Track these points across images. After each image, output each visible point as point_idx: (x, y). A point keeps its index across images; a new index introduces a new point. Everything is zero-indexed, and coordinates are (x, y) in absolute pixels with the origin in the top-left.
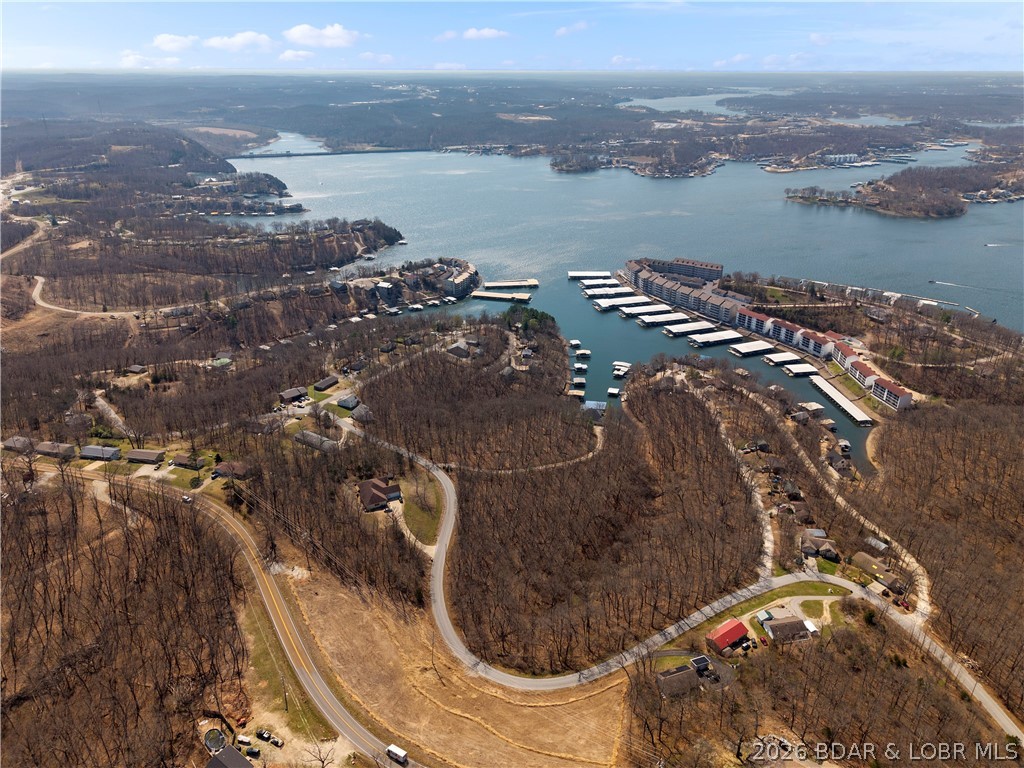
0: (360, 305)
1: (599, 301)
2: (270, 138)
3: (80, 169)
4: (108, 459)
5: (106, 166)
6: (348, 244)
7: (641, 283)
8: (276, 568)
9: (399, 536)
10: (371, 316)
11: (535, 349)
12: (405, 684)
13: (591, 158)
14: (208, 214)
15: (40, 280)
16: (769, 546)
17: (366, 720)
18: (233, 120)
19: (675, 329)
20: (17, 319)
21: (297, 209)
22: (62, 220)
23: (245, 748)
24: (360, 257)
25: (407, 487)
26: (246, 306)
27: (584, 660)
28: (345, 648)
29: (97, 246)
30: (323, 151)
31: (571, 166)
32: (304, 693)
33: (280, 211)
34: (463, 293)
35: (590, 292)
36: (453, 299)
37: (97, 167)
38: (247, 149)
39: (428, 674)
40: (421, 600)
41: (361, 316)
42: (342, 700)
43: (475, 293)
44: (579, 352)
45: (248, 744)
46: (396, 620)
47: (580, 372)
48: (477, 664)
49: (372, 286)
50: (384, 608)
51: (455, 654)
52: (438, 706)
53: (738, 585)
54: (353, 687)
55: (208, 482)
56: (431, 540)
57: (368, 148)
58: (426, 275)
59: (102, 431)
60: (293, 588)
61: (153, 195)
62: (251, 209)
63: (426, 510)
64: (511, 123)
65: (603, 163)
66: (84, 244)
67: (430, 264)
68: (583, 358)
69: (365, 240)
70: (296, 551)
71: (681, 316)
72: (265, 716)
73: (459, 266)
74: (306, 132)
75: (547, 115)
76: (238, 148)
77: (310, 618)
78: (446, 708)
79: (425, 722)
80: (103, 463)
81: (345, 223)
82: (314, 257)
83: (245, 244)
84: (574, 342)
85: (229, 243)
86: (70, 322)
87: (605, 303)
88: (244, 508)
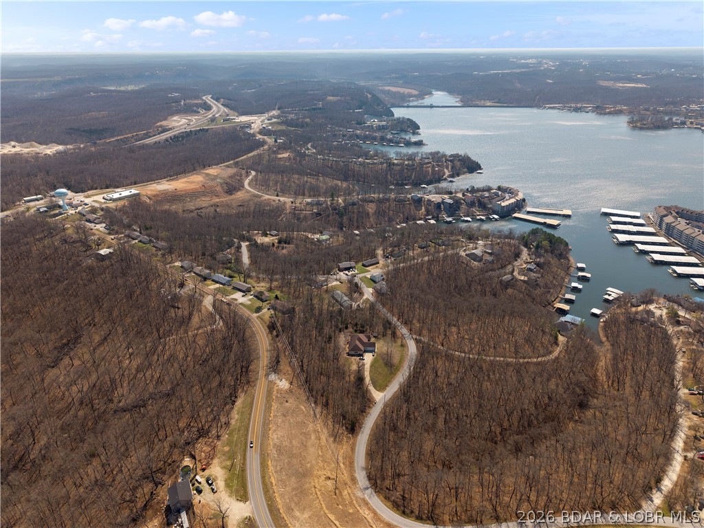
0: (428, 212)
1: (618, 236)
2: (426, 94)
3: (306, 110)
4: (224, 284)
5: (320, 109)
6: (439, 170)
7: (664, 226)
8: (273, 377)
9: (360, 379)
10: (432, 222)
11: (538, 265)
12: (310, 483)
13: (666, 118)
14: (364, 142)
15: (253, 173)
16: (667, 484)
17: (270, 497)
18: (408, 82)
19: (680, 270)
20: (231, 194)
21: (420, 144)
22: (281, 139)
23: (197, 484)
24: (445, 179)
25: (380, 346)
26: (354, 204)
27: (446, 517)
28: (286, 443)
29: (292, 157)
30: (458, 104)
31: (644, 125)
32: (244, 464)
33: (408, 144)
34: (506, 214)
35: (614, 227)
36: (496, 217)
37: (314, 109)
38: (409, 101)
39: (329, 483)
40: (353, 428)
41: (426, 220)
42: (263, 477)
43: (514, 215)
44: (581, 274)
45: (200, 483)
46: (329, 436)
47: (575, 290)
48: (367, 488)
49: (440, 200)
50: (326, 424)
51: (357, 475)
52: (322, 508)
53: (614, 507)
54: (275, 472)
55: (265, 310)
56: (381, 388)
57: (488, 104)
58: (483, 197)
59: (233, 266)
60: (275, 393)
61: (337, 128)
62: (391, 141)
63: (388, 366)
64: (607, 89)
65: (676, 124)
66: (286, 155)
67: (489, 189)
68: (583, 279)
69: (452, 168)
70: (289, 369)
71: (693, 260)
72: (217, 471)
73: (512, 193)
74: (451, 91)
75: (641, 83)
76: (402, 101)
77: (275, 416)
78: (327, 511)
79: (306, 515)
80: (221, 286)
81: (444, 156)
82: (413, 177)
83: (374, 164)
84: (580, 265)
85: (364, 162)
86: (256, 200)
87: (623, 238)
88: (275, 333)
